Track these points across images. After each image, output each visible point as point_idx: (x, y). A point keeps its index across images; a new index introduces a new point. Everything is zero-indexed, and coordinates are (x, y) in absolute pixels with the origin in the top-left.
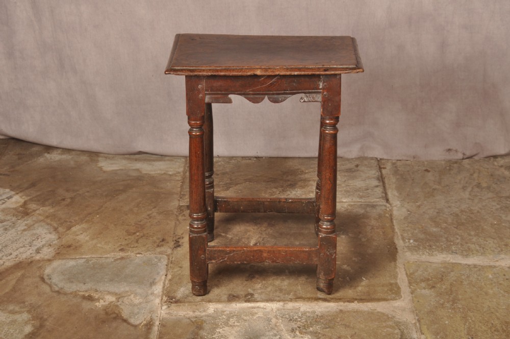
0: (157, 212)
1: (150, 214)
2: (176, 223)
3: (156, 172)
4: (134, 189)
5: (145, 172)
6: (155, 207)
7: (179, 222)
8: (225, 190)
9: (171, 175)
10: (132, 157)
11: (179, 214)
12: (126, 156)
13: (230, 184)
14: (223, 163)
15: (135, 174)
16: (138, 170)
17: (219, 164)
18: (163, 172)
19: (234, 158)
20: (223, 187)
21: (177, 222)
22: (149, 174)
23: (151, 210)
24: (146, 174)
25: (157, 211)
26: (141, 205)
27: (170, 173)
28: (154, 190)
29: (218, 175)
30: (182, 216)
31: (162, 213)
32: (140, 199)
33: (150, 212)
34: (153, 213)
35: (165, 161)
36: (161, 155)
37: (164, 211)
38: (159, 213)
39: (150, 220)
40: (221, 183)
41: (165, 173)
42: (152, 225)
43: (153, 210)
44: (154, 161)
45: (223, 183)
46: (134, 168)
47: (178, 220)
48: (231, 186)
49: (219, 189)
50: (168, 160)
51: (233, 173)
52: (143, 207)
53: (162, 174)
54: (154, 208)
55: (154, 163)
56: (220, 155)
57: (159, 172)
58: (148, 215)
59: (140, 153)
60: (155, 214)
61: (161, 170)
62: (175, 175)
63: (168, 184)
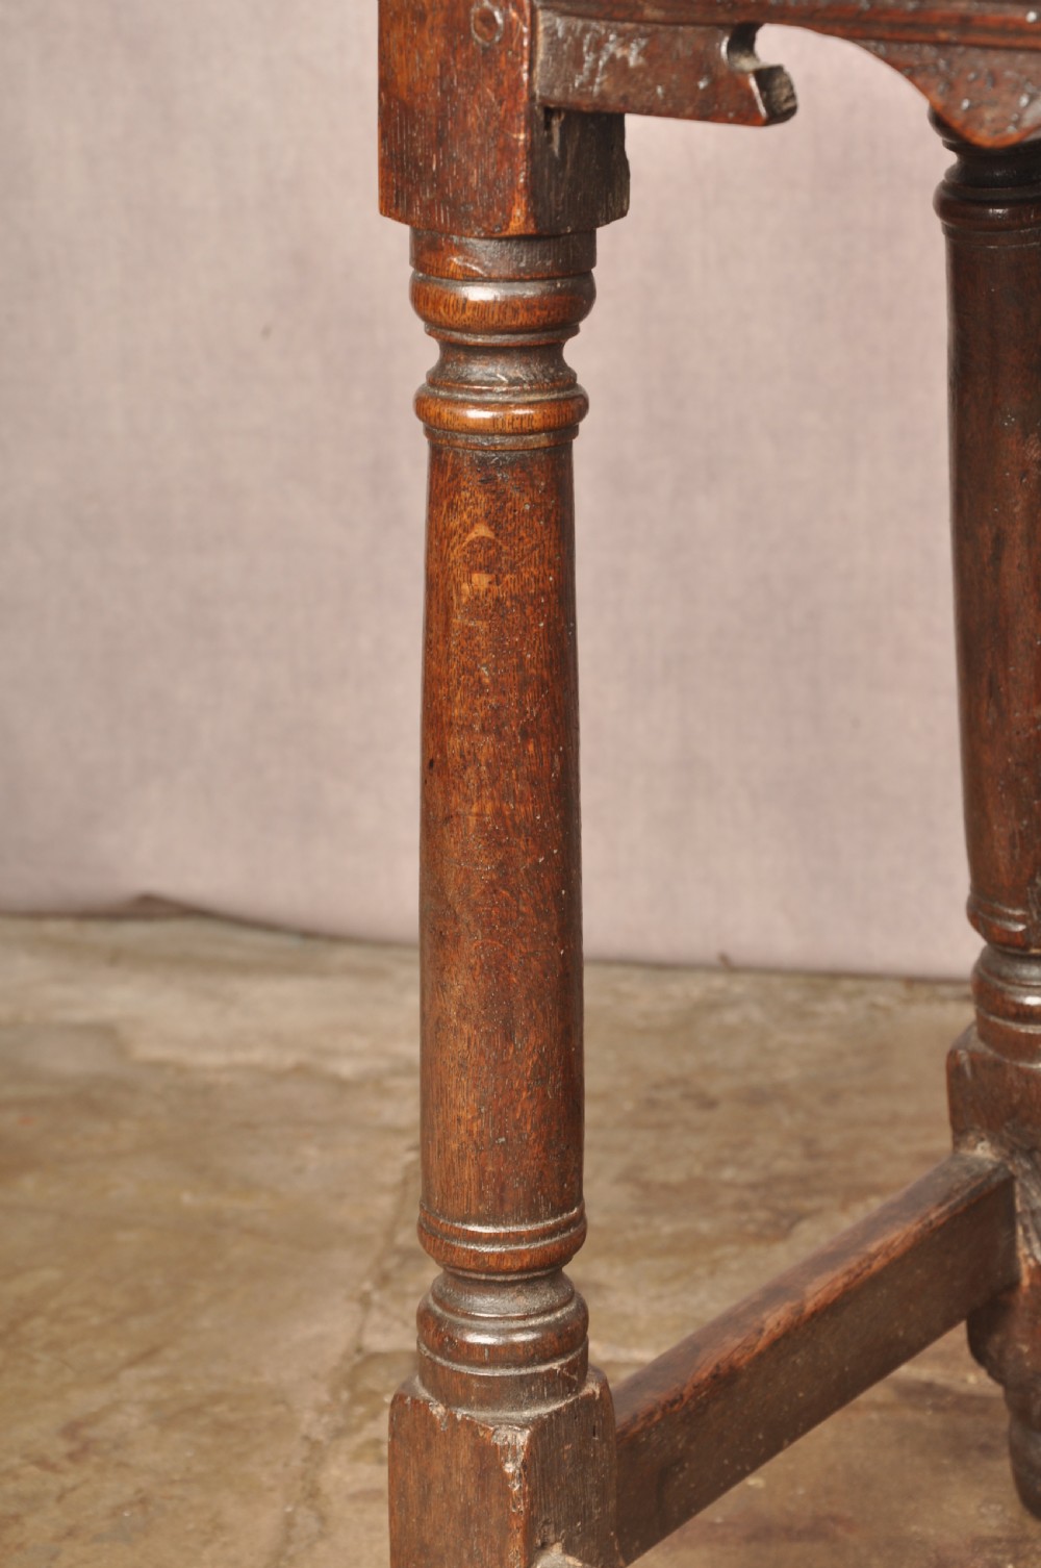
0: (154, 1405)
1: (94, 1419)
2: (289, 1522)
3: (240, 1057)
4: (29, 1183)
5: (157, 1052)
6: (149, 1355)
7: (322, 1519)
8: (759, 1238)
9: (342, 1085)
10: (96, 932)
11: (339, 1433)
12: (53, 928)
13: (803, 1184)
14: (756, 1014)
15: (69, 1062)
16: (106, 1032)
17: (731, 1017)
18: (290, 1059)
19: (848, 985)
20: (741, 1206)
21: (306, 1520)
22: (181, 1069)
23: (111, 1378)
24: (159, 1066)
25: (152, 1392)
26: (38, 1323)
27: (346, 1068)
28: (187, 1198)
29: (709, 1104)
30: (357, 1456)
31: (196, 1410)
32: (50, 1275)
33: (99, 1398)
34: (115, 1406)
35: (322, 973)
36: (308, 934)
37: (217, 1398)
38: (170, 1416)
39: (69, 1481)
40: (728, 1173)
41: (301, 1071)
42: (71, 1533)
43: (130, 1376)
44: (243, 968)
45: (746, 1176)
46: (81, 1016)
47: (313, 1494)
48: (810, 1204)
49: (705, 1226)
50: (351, 971)
51: (832, 1097)
52: (53, 1346)
53: (281, 1076)
54: (132, 1363)
55: (238, 985)
56: (739, 956)
57: (257, 1056)
58: (71, 1430)
59: (149, 907)
60: (131, 1419)
61: (277, 1039)
62: (375, 1084)
63: (312, 1151)
